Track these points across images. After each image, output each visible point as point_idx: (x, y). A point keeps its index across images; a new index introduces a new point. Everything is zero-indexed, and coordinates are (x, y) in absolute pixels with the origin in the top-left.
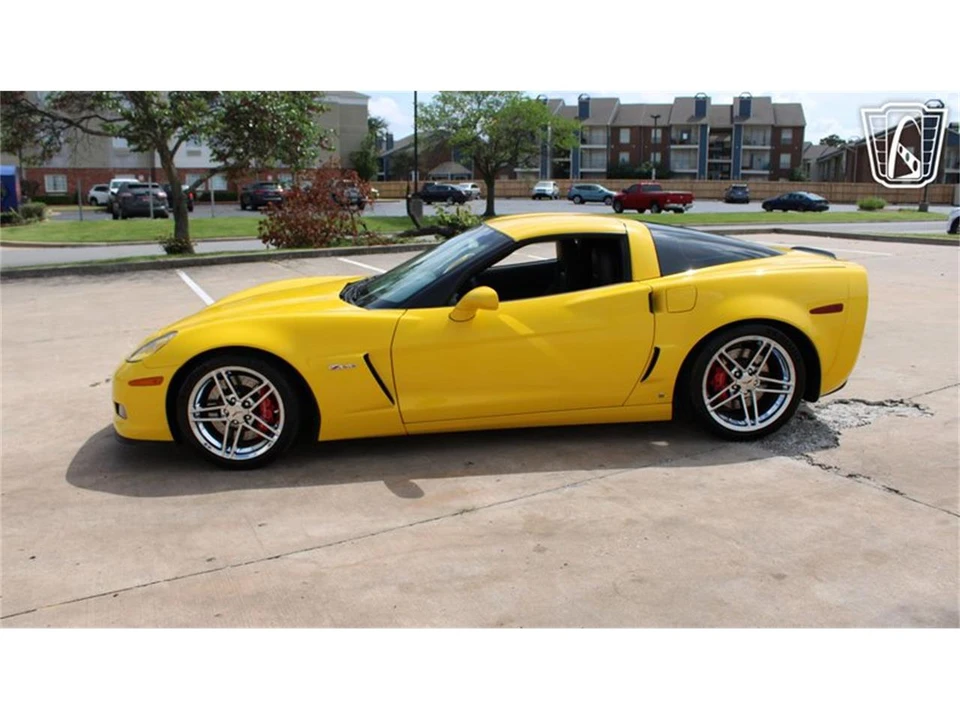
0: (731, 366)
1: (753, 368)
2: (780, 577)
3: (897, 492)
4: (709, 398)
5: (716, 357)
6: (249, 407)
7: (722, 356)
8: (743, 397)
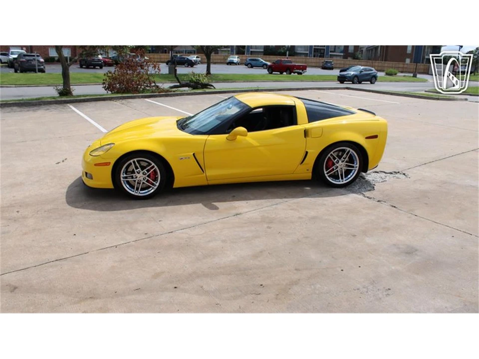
0: (334, 158)
1: (343, 160)
2: (354, 236)
3: (395, 207)
4: (326, 171)
5: (329, 155)
6: (145, 174)
7: (331, 155)
8: (339, 171)
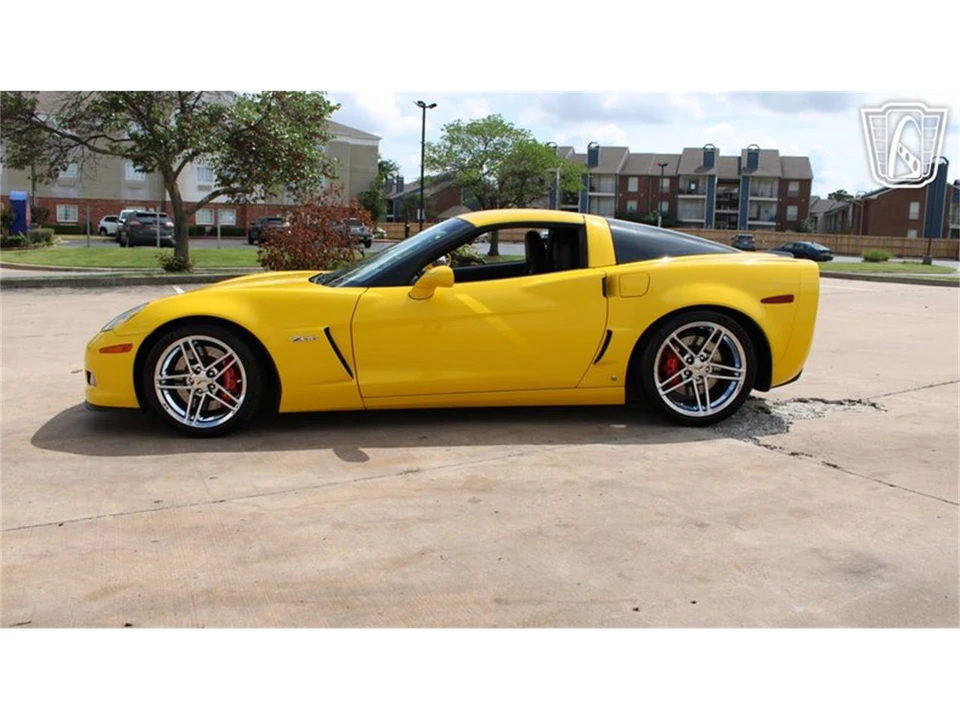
0: (683, 352)
1: (705, 355)
2: (702, 526)
3: (835, 466)
4: (661, 382)
5: (667, 341)
6: (214, 376)
7: (673, 341)
8: (695, 383)
